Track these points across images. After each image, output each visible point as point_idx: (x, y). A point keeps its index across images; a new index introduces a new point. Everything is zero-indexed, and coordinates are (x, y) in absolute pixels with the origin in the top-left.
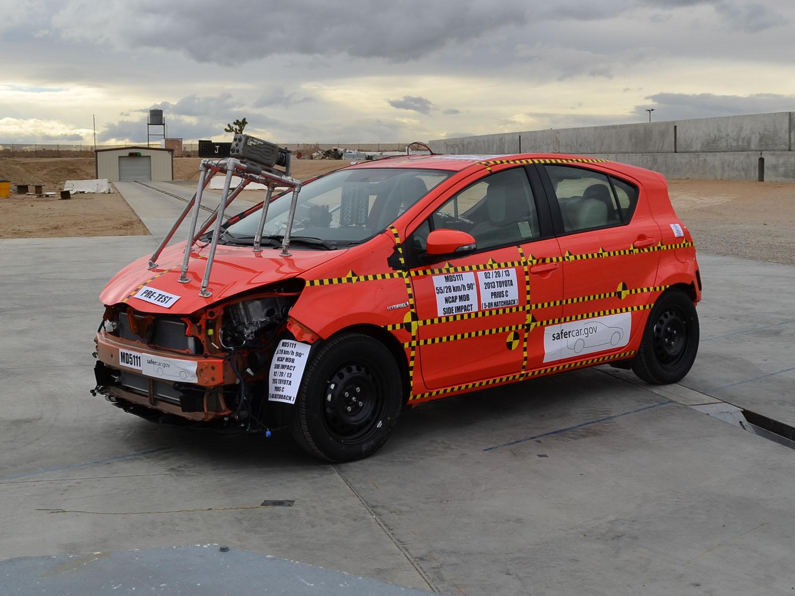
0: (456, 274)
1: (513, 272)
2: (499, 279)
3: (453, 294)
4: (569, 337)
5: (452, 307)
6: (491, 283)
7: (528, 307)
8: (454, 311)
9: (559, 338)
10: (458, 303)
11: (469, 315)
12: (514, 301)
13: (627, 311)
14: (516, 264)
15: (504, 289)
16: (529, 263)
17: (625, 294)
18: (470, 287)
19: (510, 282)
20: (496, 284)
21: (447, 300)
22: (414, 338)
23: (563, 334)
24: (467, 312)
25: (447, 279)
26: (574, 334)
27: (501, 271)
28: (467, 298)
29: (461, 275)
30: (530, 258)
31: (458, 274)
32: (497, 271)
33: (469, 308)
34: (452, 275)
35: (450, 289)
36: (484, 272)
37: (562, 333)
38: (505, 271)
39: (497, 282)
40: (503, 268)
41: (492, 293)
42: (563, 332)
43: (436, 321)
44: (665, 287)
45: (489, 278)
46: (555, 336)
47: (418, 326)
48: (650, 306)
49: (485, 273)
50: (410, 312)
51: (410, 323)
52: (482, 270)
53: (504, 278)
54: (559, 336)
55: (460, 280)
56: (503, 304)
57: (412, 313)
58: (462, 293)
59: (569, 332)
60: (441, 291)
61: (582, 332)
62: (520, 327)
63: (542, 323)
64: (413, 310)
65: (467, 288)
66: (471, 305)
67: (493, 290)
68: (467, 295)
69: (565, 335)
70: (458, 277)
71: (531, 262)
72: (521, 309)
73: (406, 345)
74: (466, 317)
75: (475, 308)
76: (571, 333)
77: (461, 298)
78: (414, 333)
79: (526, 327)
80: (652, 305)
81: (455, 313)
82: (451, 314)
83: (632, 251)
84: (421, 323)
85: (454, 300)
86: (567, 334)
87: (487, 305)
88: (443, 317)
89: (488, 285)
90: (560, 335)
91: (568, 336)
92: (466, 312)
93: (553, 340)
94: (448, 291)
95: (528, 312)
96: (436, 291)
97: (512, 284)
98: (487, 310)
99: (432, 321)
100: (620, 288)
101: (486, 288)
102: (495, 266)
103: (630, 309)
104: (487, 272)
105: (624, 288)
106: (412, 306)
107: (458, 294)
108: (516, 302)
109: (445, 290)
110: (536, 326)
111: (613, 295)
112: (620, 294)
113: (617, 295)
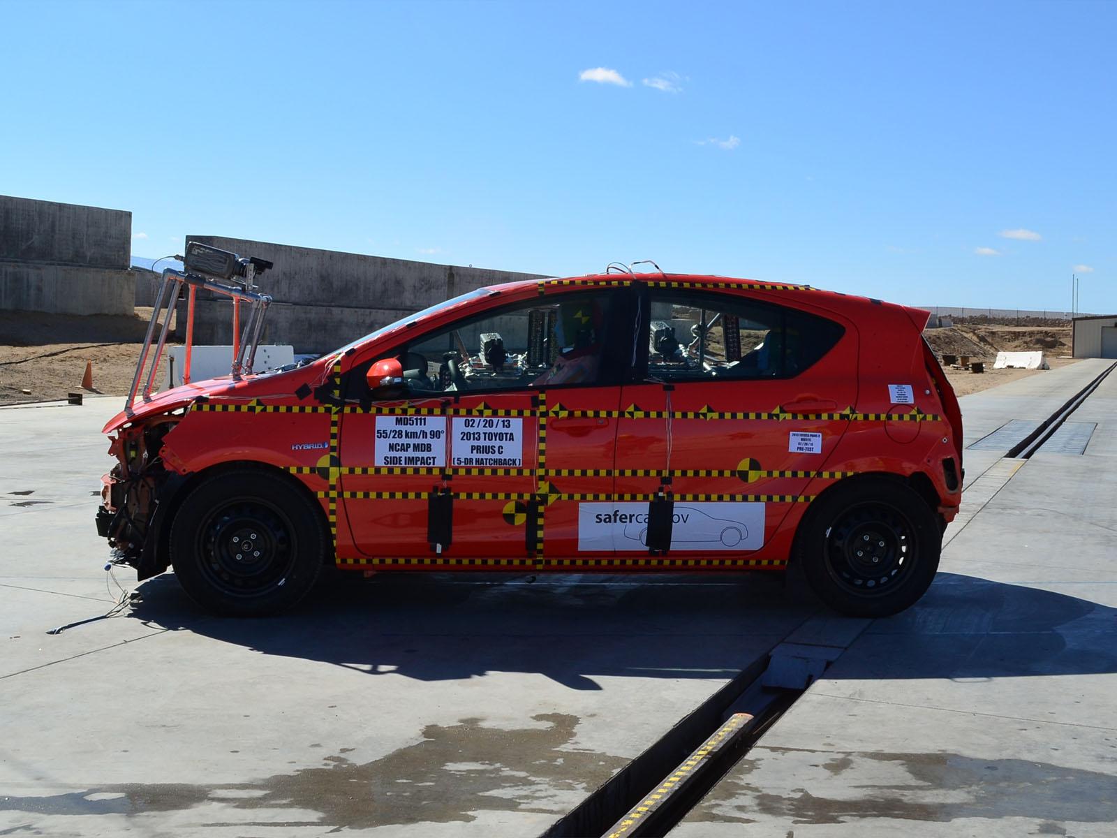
0: (415, 417)
1: (516, 422)
2: (488, 430)
3: (404, 441)
4: (631, 522)
5: (400, 457)
6: (474, 434)
7: (541, 472)
8: (403, 462)
9: (610, 522)
10: (411, 453)
11: (429, 470)
12: (514, 461)
13: (757, 499)
14: (527, 413)
15: (496, 443)
16: (551, 414)
17: (753, 476)
18: (435, 434)
19: (508, 436)
20: (482, 436)
21: (391, 447)
22: (333, 488)
23: (618, 518)
24: (426, 466)
25: (398, 422)
26: (641, 518)
27: (495, 420)
28: (428, 448)
29: (425, 419)
30: (556, 409)
31: (419, 417)
32: (488, 419)
33: (429, 461)
34: (409, 417)
35: (400, 434)
36: (465, 418)
37: (615, 515)
38: (503, 421)
39: (485, 433)
40: (501, 417)
41: (472, 446)
42: (619, 514)
43: (371, 471)
44: (845, 474)
45: (472, 427)
46: (603, 517)
47: (340, 474)
48: (807, 498)
49: (466, 421)
50: (329, 456)
51: (327, 469)
52: (463, 416)
53: (499, 429)
54: (610, 518)
55: (421, 424)
56: (492, 462)
57: (332, 457)
58: (421, 441)
59: (631, 516)
60: (385, 435)
62: (527, 496)
63: (571, 497)
64: (334, 454)
65: (428, 435)
66: (434, 458)
67: (476, 443)
68: (429, 444)
69: (621, 518)
70: (419, 421)
72: (526, 473)
73: (321, 495)
74: (423, 472)
75: (441, 462)
76: (634, 518)
77: (416, 447)
78: (333, 480)
79: (538, 498)
80: (812, 498)
81: (403, 465)
82: (398, 465)
83: (777, 416)
84: (345, 470)
85: (404, 448)
86: (626, 518)
87: (463, 460)
88: (383, 467)
89: (466, 436)
90: (613, 517)
91: (628, 520)
92: (423, 465)
93: (597, 522)
94: (396, 436)
95: (541, 478)
96: (376, 434)
97: (511, 439)
98: (462, 467)
99: (365, 471)
100: (744, 465)
101: (462, 439)
102: (488, 412)
103: (764, 498)
104: (470, 419)
105: (755, 466)
106: (333, 449)
107: (412, 441)
108: (517, 462)
109: (392, 434)
110: (559, 498)
111: (727, 473)
112: (744, 475)
113: (737, 475)
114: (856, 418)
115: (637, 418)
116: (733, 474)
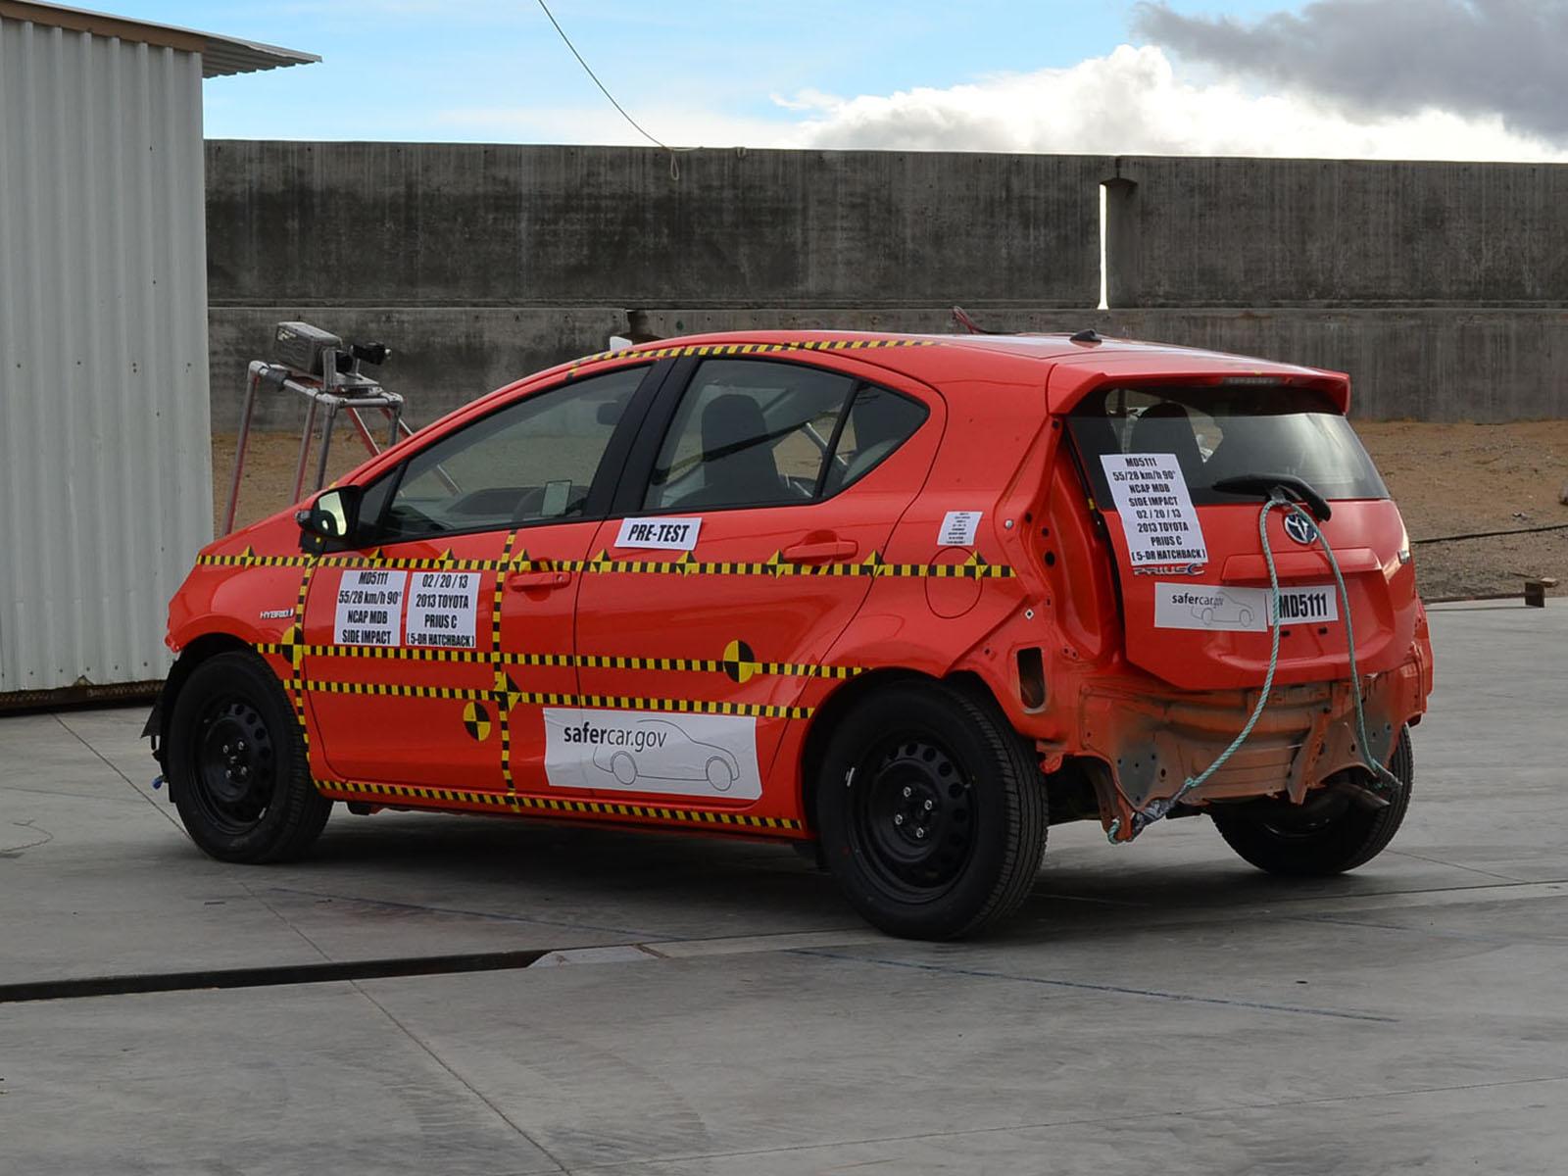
0: (379, 572)
1: (474, 579)
2: (444, 591)
3: (363, 607)
4: (602, 742)
5: (358, 632)
6: (429, 597)
7: (495, 657)
8: (360, 639)
9: (579, 740)
10: (368, 626)
11: (385, 651)
12: (467, 639)
13: (748, 712)
14: (487, 565)
15: (449, 611)
16: (512, 567)
17: (746, 671)
18: (393, 597)
19: (463, 600)
20: (438, 600)
21: (351, 617)
22: (296, 674)
23: (588, 734)
24: (381, 644)
25: (363, 579)
26: (613, 737)
27: (453, 576)
28: (381, 617)
29: (387, 575)
30: (519, 558)
31: (382, 572)
32: (447, 574)
33: (384, 638)
34: (373, 572)
35: (360, 597)
36: (425, 573)
37: (586, 730)
38: (461, 578)
39: (440, 596)
40: (460, 571)
41: (427, 616)
42: (590, 728)
43: (331, 651)
44: (849, 671)
45: (429, 586)
46: (572, 733)
47: (304, 655)
48: (804, 712)
49: (425, 577)
50: (293, 629)
51: (291, 647)
52: (423, 570)
53: (455, 590)
54: (579, 734)
55: (382, 583)
56: (445, 640)
57: (296, 629)
58: (378, 607)
59: (603, 732)
60: (346, 598)
61: (632, 738)
62: (485, 695)
63: (532, 698)
64: (299, 625)
65: (386, 599)
66: (389, 633)
67: (430, 611)
68: (385, 613)
69: (592, 736)
70: (381, 577)
71: (517, 564)
72: (481, 657)
73: (287, 684)
74: (379, 653)
75: (395, 641)
76: (606, 735)
77: (373, 617)
78: (296, 666)
79: (497, 699)
80: (810, 711)
81: (360, 644)
82: (355, 643)
83: (774, 568)
84: (307, 650)
85: (363, 617)
86: (597, 736)
88: (342, 645)
89: (423, 600)
90: (583, 733)
91: (599, 739)
92: (378, 644)
93: (566, 740)
94: (357, 600)
95: (498, 667)
96: (339, 597)
97: (466, 605)
98: (416, 648)
99: (325, 651)
100: (731, 653)
101: (418, 605)
102: (449, 564)
103: (756, 709)
104: (429, 574)
105: (746, 654)
106: (298, 618)
107: (370, 608)
108: (471, 640)
109: (354, 597)
110: (520, 699)
111: (712, 666)
112: (733, 669)
113: (725, 670)
114: (882, 573)
115: (603, 572)
116: (719, 665)
